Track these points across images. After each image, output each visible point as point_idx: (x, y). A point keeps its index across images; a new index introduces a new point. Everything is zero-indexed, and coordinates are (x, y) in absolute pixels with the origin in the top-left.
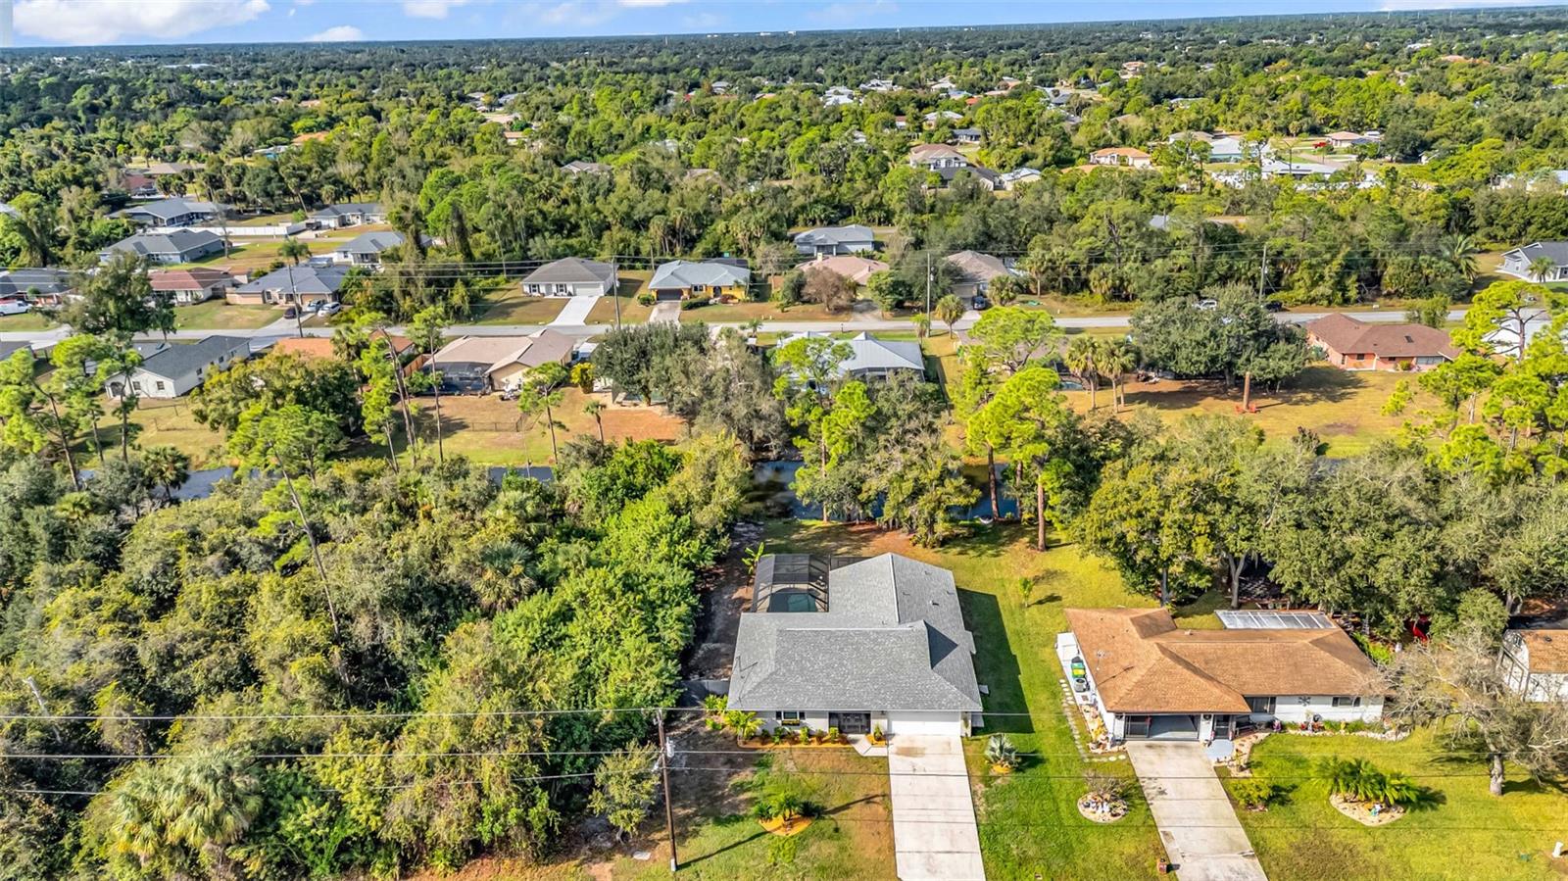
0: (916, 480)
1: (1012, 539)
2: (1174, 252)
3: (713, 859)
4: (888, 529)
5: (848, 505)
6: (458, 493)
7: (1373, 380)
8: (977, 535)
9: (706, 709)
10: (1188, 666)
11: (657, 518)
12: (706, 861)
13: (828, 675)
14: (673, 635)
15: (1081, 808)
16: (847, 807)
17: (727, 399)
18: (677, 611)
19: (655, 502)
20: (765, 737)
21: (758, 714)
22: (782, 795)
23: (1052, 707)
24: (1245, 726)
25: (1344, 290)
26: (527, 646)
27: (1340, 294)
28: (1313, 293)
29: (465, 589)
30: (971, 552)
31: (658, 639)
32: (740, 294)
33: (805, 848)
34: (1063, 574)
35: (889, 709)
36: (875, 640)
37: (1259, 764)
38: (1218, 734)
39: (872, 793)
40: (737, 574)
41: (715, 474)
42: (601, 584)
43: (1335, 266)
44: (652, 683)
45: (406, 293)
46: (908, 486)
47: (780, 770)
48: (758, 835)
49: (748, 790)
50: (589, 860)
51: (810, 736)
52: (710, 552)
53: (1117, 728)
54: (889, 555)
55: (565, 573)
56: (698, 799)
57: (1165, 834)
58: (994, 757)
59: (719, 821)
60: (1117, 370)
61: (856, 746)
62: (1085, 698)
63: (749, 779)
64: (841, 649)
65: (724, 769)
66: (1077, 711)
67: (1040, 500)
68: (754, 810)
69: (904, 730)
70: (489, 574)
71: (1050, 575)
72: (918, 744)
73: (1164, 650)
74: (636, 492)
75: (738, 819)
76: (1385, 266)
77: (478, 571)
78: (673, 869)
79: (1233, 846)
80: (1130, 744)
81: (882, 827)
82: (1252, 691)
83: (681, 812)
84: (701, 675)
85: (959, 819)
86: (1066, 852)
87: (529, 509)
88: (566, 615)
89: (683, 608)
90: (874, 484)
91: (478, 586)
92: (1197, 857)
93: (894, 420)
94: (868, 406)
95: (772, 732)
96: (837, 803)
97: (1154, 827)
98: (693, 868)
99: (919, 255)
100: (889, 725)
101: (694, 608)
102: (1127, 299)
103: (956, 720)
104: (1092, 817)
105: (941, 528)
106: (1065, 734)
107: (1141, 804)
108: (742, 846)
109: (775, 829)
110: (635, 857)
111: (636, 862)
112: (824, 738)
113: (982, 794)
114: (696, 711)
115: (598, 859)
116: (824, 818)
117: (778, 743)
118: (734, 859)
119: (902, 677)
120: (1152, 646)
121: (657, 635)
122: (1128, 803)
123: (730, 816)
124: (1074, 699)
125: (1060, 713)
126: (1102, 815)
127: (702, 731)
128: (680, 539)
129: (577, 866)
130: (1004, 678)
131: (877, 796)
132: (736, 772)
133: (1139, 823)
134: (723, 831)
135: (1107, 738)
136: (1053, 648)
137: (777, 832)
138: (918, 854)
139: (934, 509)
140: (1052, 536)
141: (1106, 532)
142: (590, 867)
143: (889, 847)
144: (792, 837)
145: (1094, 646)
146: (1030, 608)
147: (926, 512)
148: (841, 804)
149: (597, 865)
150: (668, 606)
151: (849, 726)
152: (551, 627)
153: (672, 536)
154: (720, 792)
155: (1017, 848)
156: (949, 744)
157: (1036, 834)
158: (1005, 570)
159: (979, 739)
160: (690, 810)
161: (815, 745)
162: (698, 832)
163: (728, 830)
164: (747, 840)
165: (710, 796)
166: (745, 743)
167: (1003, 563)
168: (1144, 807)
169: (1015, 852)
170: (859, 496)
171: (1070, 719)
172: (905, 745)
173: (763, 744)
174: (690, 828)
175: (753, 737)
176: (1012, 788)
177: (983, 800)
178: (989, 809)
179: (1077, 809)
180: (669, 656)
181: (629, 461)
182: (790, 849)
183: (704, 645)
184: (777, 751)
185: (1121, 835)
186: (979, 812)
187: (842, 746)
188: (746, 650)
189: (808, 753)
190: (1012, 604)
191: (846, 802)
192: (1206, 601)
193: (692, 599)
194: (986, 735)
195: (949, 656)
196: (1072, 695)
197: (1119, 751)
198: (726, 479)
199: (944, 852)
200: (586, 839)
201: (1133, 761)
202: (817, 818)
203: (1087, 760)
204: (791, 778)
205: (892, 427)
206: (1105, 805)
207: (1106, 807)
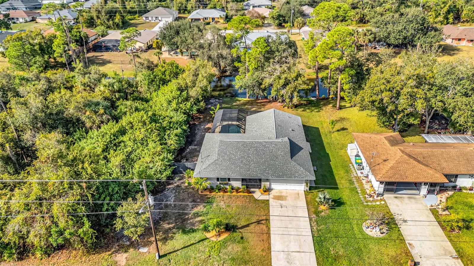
0: (286, 78)
1: (325, 105)
2: (384, 5)
3: (178, 252)
4: (273, 101)
5: (256, 90)
6: (86, 80)
7: (464, 49)
8: (310, 104)
9: (186, 175)
10: (415, 159)
11: (172, 92)
12: (175, 254)
13: (242, 161)
14: (172, 142)
15: (364, 229)
16: (248, 226)
17: (210, 50)
18: (175, 131)
19: (173, 85)
20: (211, 189)
21: (208, 179)
22: (215, 220)
23: (346, 177)
24: (443, 188)
25: (447, 19)
26: (102, 146)
27: (446, 21)
28: (435, 20)
29: (78, 120)
30: (308, 110)
31: (166, 144)
32: (222, 21)
33: (225, 247)
34: (348, 119)
35: (270, 178)
36: (265, 146)
37: (451, 208)
38: (429, 192)
39: (261, 218)
40: (208, 118)
41: (198, 74)
42: (140, 119)
43: (445, 9)
44: (159, 163)
45: (98, 17)
46: (282, 81)
47: (217, 206)
48: (202, 240)
49: (200, 216)
50: (116, 252)
51: (233, 189)
52: (195, 108)
53: (379, 188)
54: (273, 109)
55: (125, 113)
56: (176, 220)
57: (410, 244)
58: (321, 202)
59: (184, 232)
60: (367, 42)
61: (254, 195)
62: (362, 173)
63: (202, 210)
64: (249, 150)
65: (190, 204)
66: (358, 179)
67: (339, 88)
68: (202, 226)
69: (277, 188)
70: (88, 113)
71: (342, 119)
72: (284, 194)
73: (403, 152)
74: (165, 82)
75: (194, 231)
76: (462, 11)
77: (84, 111)
78: (157, 258)
79: (446, 252)
80: (386, 196)
81: (265, 237)
82: (447, 172)
83: (166, 226)
84: (187, 160)
85: (304, 234)
86: (359, 252)
87: (115, 87)
88: (123, 132)
89: (179, 130)
90: (267, 82)
91: (83, 118)
92: (428, 258)
93: (277, 53)
94: (266, 47)
95: (215, 187)
96: (243, 223)
97: (403, 241)
98: (168, 257)
99: (288, 6)
100: (270, 185)
101: (185, 131)
102: (365, 23)
103: (302, 184)
104: (370, 234)
105: (295, 100)
106: (354, 191)
107: (395, 227)
108: (194, 246)
109: (211, 237)
110: (140, 250)
111: (140, 253)
112: (239, 191)
113: (315, 220)
114: (180, 176)
115: (121, 252)
116: (236, 232)
117: (217, 193)
118: (189, 253)
119: (277, 163)
120: (397, 150)
121: (165, 142)
122: (388, 227)
123: (190, 229)
124: (357, 174)
125: (351, 180)
126: (375, 233)
127: (183, 186)
128: (182, 101)
129: (109, 255)
130: (324, 163)
131: (263, 220)
132: (196, 207)
133: (395, 238)
134: (186, 237)
135: (375, 193)
136: (345, 150)
137: (212, 239)
138: (282, 253)
139: (293, 91)
140: (343, 104)
141: (374, 98)
142: (116, 256)
143: (268, 248)
144: (219, 241)
145: (367, 150)
146: (334, 133)
147: (289, 93)
148: (245, 224)
149: (120, 255)
150: (172, 129)
151: (251, 185)
152: (115, 138)
153: (178, 100)
154: (187, 217)
155: (333, 250)
156: (298, 194)
157: (343, 243)
158: (322, 118)
159: (313, 192)
160: (171, 226)
161: (234, 194)
162: (173, 238)
163: (188, 237)
164: (197, 243)
165: (182, 218)
166: (202, 192)
167: (321, 115)
168: (397, 229)
169: (332, 252)
170: (261, 87)
171: (355, 183)
172: (277, 194)
173: (210, 193)
174: (170, 235)
175: (205, 190)
176: (329, 217)
177: (315, 223)
178: (319, 228)
179: (362, 229)
180: (169, 151)
181: (163, 70)
182: (218, 248)
183: (190, 147)
184: (216, 196)
185: (387, 245)
186: (313, 230)
187: (248, 194)
188: (205, 149)
189: (231, 198)
190: (326, 131)
191: (248, 223)
192: (412, 131)
193: (184, 127)
194: (317, 190)
195: (299, 154)
196: (356, 171)
197: (381, 199)
198: (203, 76)
199: (296, 252)
200: (117, 240)
201: (388, 205)
202: (233, 232)
203: (365, 204)
204: (222, 210)
205: (276, 56)
206: (377, 228)
207: (378, 229)
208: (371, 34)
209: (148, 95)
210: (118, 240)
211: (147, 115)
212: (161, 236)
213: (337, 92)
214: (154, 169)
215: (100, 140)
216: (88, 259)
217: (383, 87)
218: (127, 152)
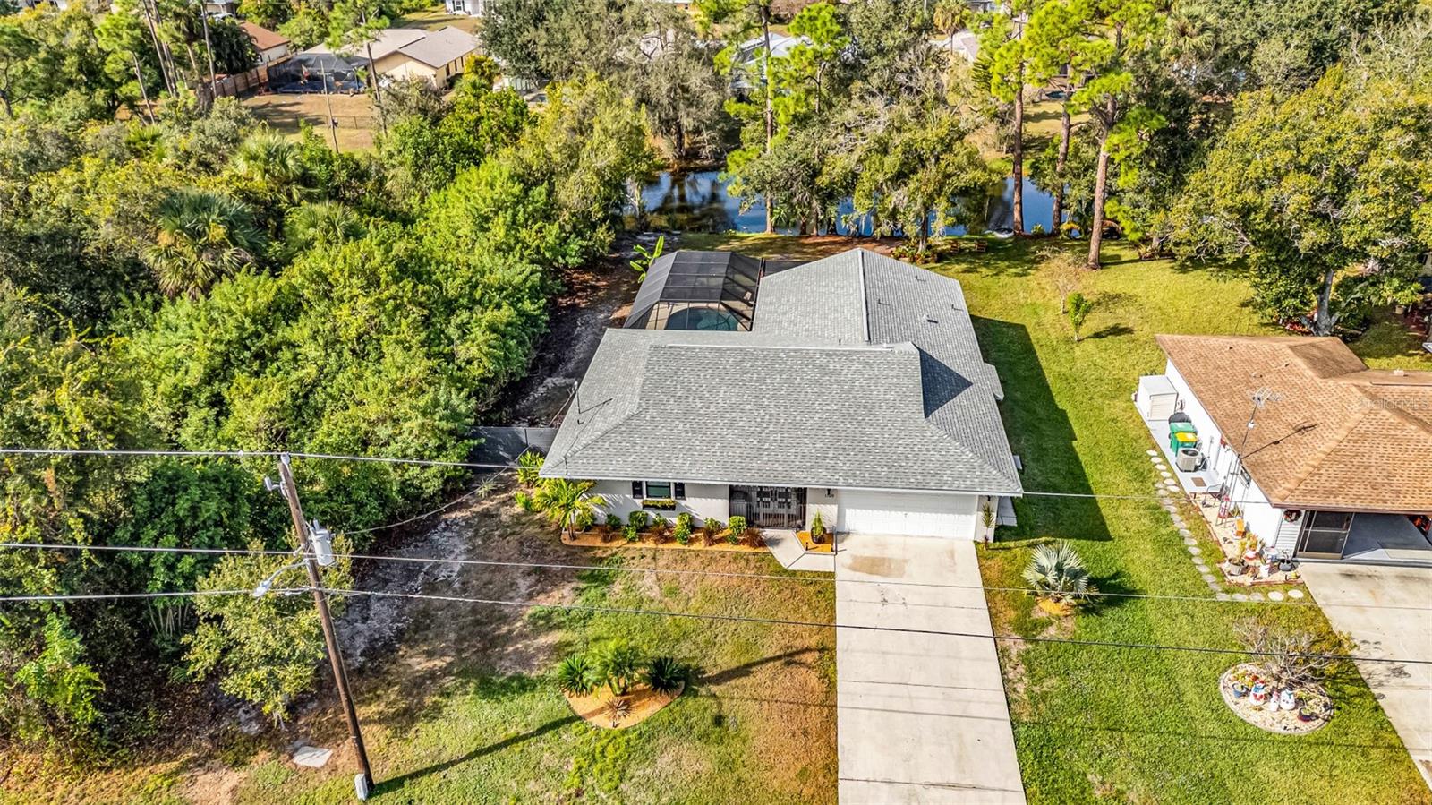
0: (907, 149)
1: (1045, 256)
3: (453, 774)
4: (858, 241)
5: (801, 193)
8: (989, 252)
9: (519, 476)
11: (492, 187)
12: (437, 778)
13: (733, 421)
14: (474, 351)
15: (1229, 697)
16: (744, 670)
18: (490, 315)
19: (500, 166)
21: (595, 486)
22: (612, 645)
23: (1138, 497)
29: (136, 266)
30: (983, 270)
33: (648, 757)
34: (1131, 299)
35: (840, 486)
36: (822, 367)
39: (798, 643)
41: (590, 127)
44: (415, 424)
46: (893, 161)
47: (628, 590)
48: (555, 725)
49: (559, 627)
50: (199, 763)
51: (692, 529)
52: (575, 245)
53: (1278, 535)
54: (858, 252)
55: (307, 245)
56: (460, 640)
58: (1044, 584)
59: (488, 689)
61: (777, 552)
62: (1199, 482)
63: (566, 605)
64: (762, 381)
65: (524, 585)
66: (1188, 506)
67: (1099, 188)
68: (559, 668)
69: (868, 526)
70: (165, 238)
71: (1111, 299)
72: (893, 552)
73: (1373, 397)
74: (474, 156)
75: (525, 686)
77: (151, 231)
78: (360, 794)
80: (1308, 569)
81: (814, 718)
83: (419, 664)
85: (974, 710)
88: (289, 309)
89: (506, 313)
90: (838, 165)
91: (148, 257)
95: (625, 520)
96: (725, 659)
97: (1398, 752)
98: (407, 791)
100: (840, 515)
101: (529, 319)
103: (967, 512)
104: (1254, 718)
106: (1171, 544)
107: (1360, 695)
108: (517, 748)
109: (593, 714)
110: (298, 759)
111: (296, 770)
112: (717, 536)
113: (1019, 655)
114: (501, 480)
115: (217, 762)
116: (696, 694)
117: (632, 540)
118: (496, 776)
119: (869, 430)
120: (1348, 390)
121: (447, 350)
122: (1331, 692)
123: (512, 679)
124: (1178, 484)
125: (1158, 508)
126: (1277, 716)
127: (506, 514)
128: (526, 220)
129: (166, 776)
130: (1048, 445)
131: (808, 650)
132: (543, 591)
133: (1365, 738)
134: (490, 711)
135: (1259, 555)
136: (1129, 400)
137: (595, 720)
138: (885, 787)
139: (931, 197)
140: (1110, 250)
141: (1250, 196)
142: (193, 780)
143: (826, 767)
144: (625, 732)
145: (1224, 391)
146: (1082, 345)
147: (920, 201)
148: (734, 664)
149: (210, 775)
150: (478, 308)
151: (766, 516)
152: (260, 328)
153: (515, 215)
154: (505, 629)
155: (1103, 783)
156: (952, 554)
157: (1141, 753)
158: (1037, 294)
159: (1010, 549)
160: (438, 663)
161: (700, 546)
162: (440, 711)
163: (500, 709)
164: (532, 735)
165: (483, 636)
166: (574, 537)
167: (1033, 284)
168: (1368, 703)
169: (1098, 794)
170: (818, 181)
171: (1176, 518)
172: (868, 553)
173: (605, 540)
174: (428, 701)
175: (588, 528)
176: (1077, 645)
177: (1022, 669)
178: (1036, 689)
179: (1220, 699)
180: (458, 383)
181: (472, 117)
182: (616, 760)
183: (549, 380)
184: (629, 554)
185: (1333, 767)
186: (1014, 696)
187: (752, 550)
188: (598, 381)
189: (685, 561)
190: (1053, 337)
191: (744, 660)
192: (1379, 338)
193: (528, 306)
194: (1024, 542)
195: (956, 400)
196: (1174, 476)
197: (1287, 582)
198: (605, 130)
199: (943, 786)
200: (214, 715)
201: (1320, 603)
202: (683, 694)
203: (1224, 597)
204: (645, 607)
205: (874, 70)
206: (1284, 695)
207: (1287, 700)
208: (1203, 30)
209: (415, 201)
210: (216, 716)
211: (387, 251)
212: (394, 702)
213: (1091, 203)
214: (393, 447)
215: (200, 335)
216: (77, 790)
217: (1284, 157)
218: (300, 380)
